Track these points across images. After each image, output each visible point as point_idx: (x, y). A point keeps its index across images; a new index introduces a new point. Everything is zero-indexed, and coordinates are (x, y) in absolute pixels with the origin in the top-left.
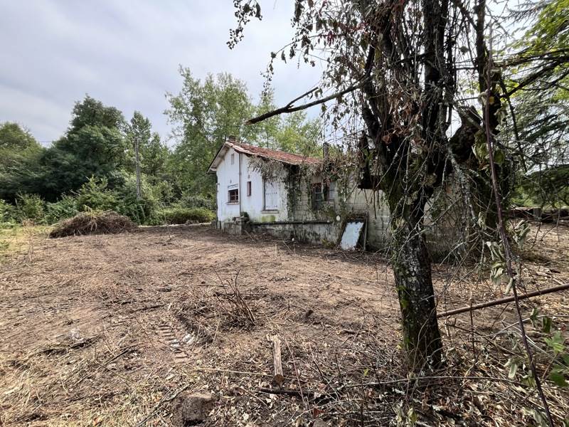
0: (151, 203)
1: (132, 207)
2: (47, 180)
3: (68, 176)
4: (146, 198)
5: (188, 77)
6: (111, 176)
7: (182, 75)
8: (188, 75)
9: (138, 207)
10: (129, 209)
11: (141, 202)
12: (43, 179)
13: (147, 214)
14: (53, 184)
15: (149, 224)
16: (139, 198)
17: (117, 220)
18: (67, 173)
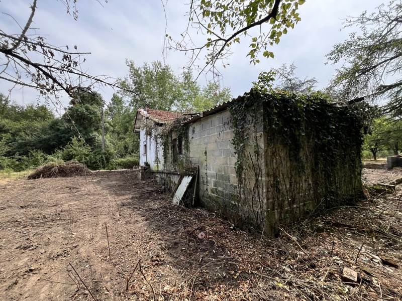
0: (111, 154)
1: (98, 157)
2: (51, 139)
3: (64, 137)
4: (108, 151)
5: (132, 66)
6: (90, 136)
7: (128, 65)
8: (132, 65)
9: (102, 157)
10: (96, 158)
11: (105, 154)
12: (49, 139)
13: (108, 162)
14: (55, 142)
15: (108, 169)
16: (103, 151)
17: (73, 167)
18: (63, 135)
